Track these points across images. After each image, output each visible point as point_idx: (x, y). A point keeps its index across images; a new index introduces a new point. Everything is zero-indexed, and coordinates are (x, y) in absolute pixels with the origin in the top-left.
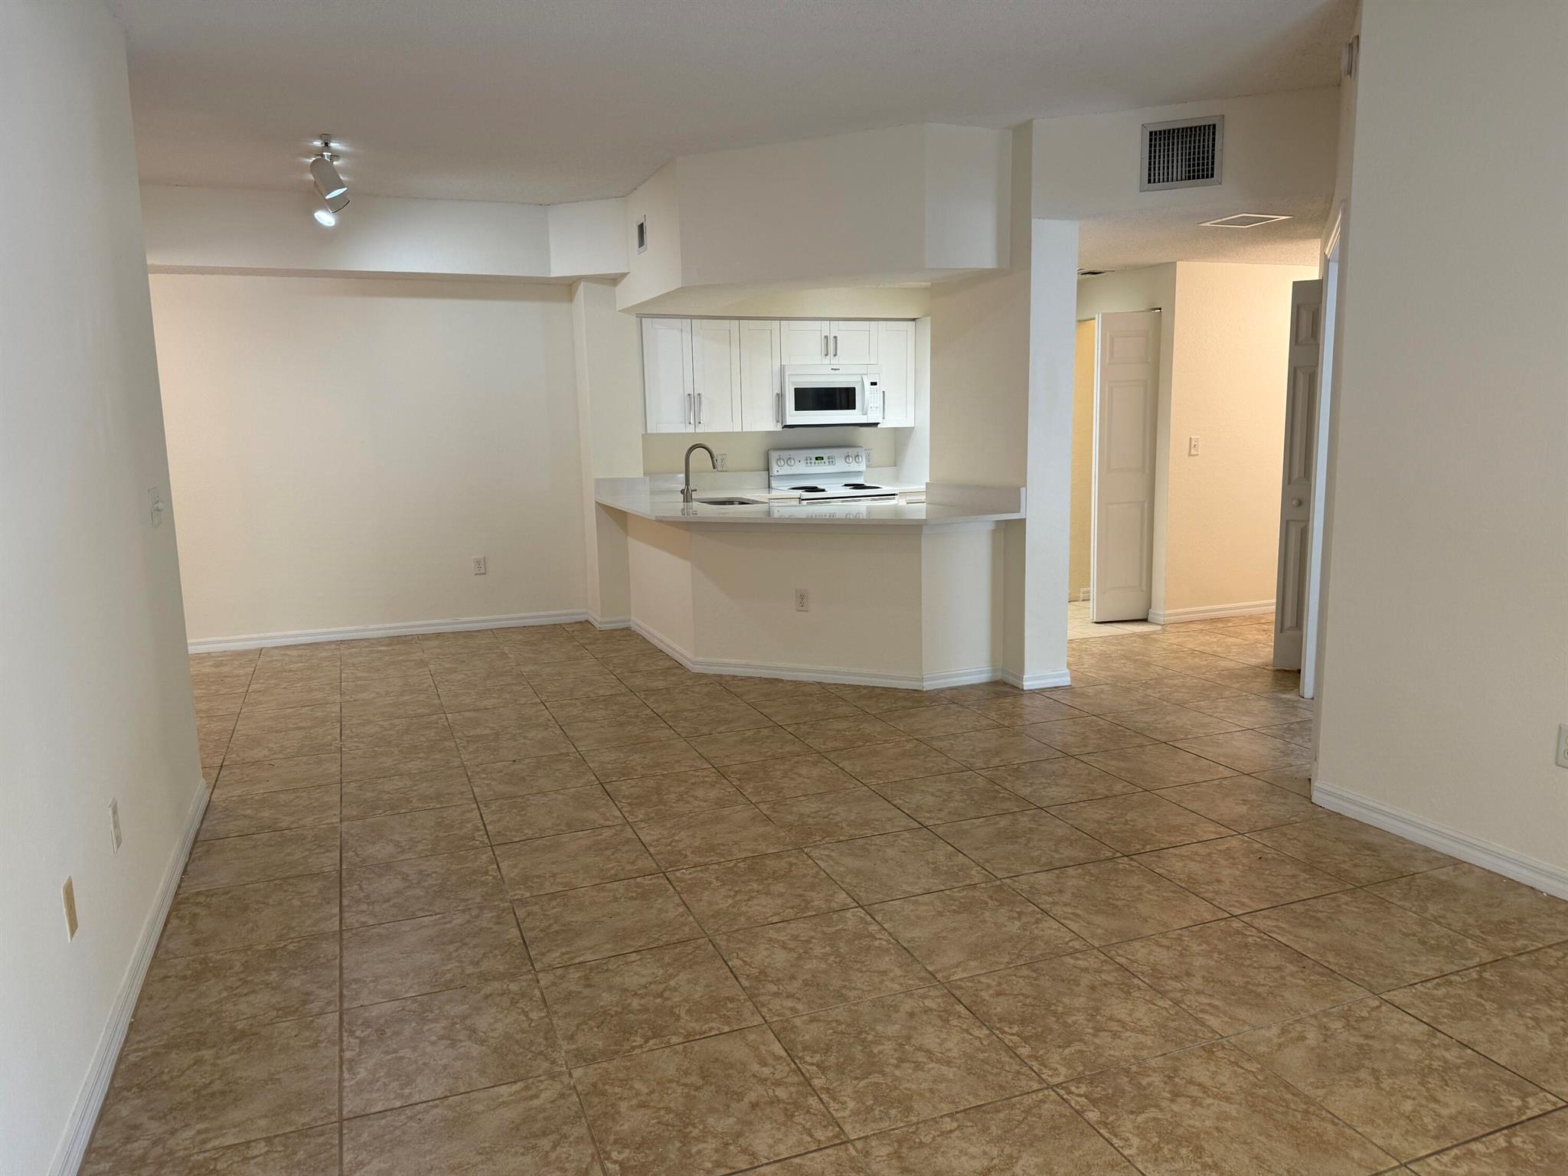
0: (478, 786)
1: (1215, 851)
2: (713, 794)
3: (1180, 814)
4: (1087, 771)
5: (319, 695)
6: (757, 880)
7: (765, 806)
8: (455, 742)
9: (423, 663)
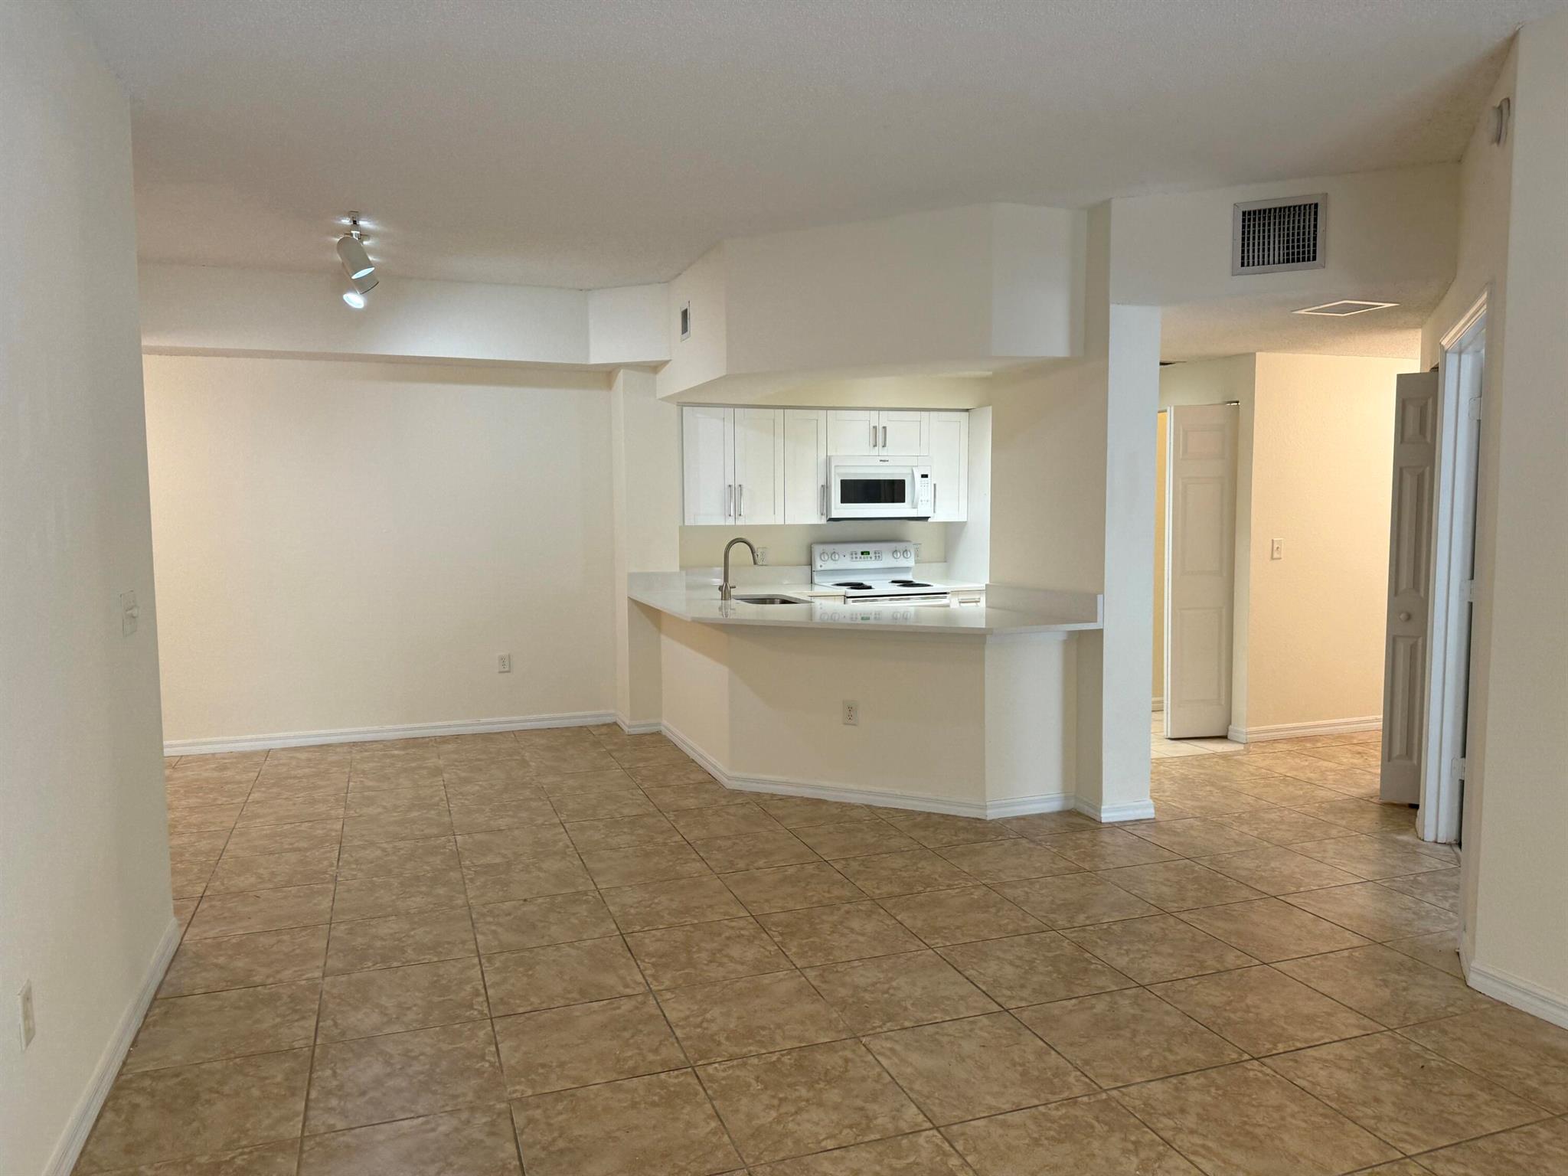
0: (483, 934)
1: (1364, 1055)
2: (751, 954)
3: (1310, 999)
4: (1190, 934)
5: (321, 808)
6: (806, 1083)
7: (814, 973)
8: (462, 873)
9: (437, 772)
